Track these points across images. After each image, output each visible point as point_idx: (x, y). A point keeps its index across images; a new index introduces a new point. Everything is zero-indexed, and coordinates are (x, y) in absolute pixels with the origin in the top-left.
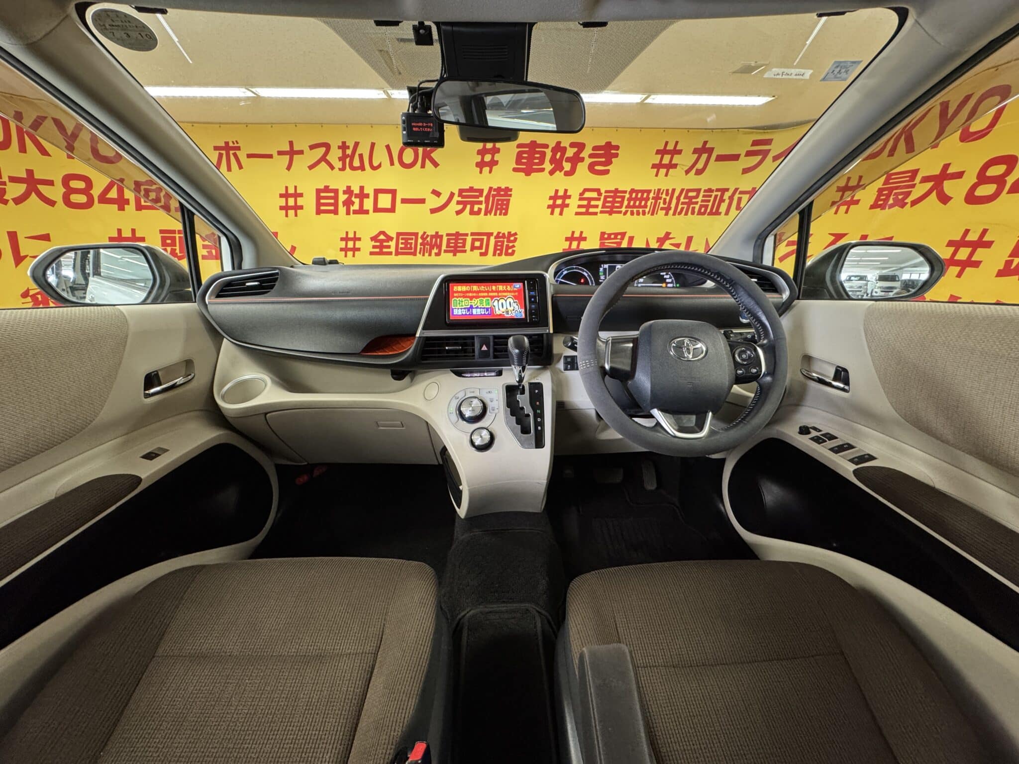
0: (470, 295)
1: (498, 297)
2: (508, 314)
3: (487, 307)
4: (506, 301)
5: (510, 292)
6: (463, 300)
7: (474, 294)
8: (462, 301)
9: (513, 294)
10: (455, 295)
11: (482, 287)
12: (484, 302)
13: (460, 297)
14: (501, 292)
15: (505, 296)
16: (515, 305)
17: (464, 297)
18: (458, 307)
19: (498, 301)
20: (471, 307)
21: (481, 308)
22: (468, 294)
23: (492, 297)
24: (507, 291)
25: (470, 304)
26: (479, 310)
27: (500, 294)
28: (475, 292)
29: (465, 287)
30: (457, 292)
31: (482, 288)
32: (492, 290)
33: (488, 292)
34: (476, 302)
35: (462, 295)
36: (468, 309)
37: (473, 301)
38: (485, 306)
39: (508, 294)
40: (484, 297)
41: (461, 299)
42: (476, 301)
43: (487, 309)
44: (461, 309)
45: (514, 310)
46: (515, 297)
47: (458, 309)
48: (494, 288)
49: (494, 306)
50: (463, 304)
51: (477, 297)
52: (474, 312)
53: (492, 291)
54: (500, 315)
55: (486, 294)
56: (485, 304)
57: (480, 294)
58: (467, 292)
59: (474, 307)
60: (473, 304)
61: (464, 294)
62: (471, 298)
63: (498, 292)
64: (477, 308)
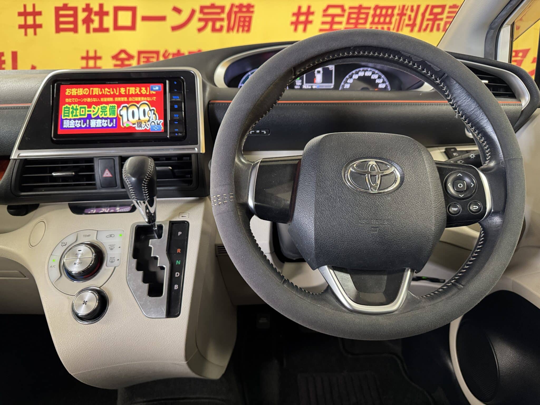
0: (89, 100)
1: (128, 102)
2: (141, 126)
3: (111, 117)
4: (138, 108)
5: (145, 96)
6: (78, 107)
7: (95, 100)
8: (77, 109)
9: (149, 99)
10: (67, 100)
11: (106, 89)
12: (108, 110)
13: (75, 103)
14: (132, 95)
15: (138, 102)
16: (151, 114)
17: (79, 103)
18: (71, 117)
19: (127, 108)
20: (89, 117)
21: (102, 118)
22: (85, 100)
23: (119, 104)
24: (141, 95)
25: (87, 113)
26: (99, 121)
27: (130, 99)
28: (96, 96)
29: (81, 89)
30: (71, 96)
31: (106, 91)
32: (120, 93)
33: (114, 96)
34: (96, 111)
35: (77, 100)
36: (85, 120)
37: (92, 109)
38: (108, 116)
39: (143, 98)
40: (107, 103)
41: (75, 106)
42: (97, 108)
43: (111, 120)
44: (75, 120)
45: (149, 121)
46: (152, 103)
47: (70, 120)
48: (123, 90)
49: (121, 116)
50: (78, 114)
51: (97, 104)
52: (93, 123)
53: (120, 95)
54: (130, 127)
55: (111, 99)
56: (108, 113)
57: (102, 100)
58: (84, 96)
59: (93, 117)
60: (92, 113)
61: (80, 100)
62: (89, 105)
63: (128, 96)
64: (98, 118)
